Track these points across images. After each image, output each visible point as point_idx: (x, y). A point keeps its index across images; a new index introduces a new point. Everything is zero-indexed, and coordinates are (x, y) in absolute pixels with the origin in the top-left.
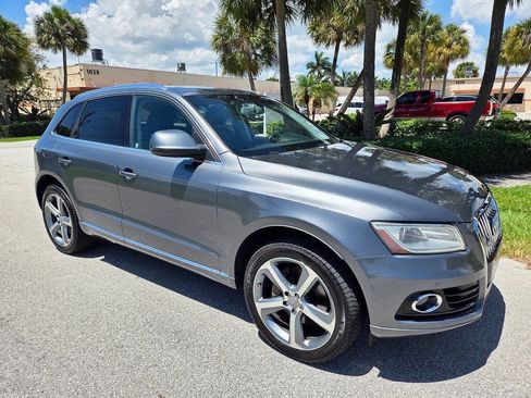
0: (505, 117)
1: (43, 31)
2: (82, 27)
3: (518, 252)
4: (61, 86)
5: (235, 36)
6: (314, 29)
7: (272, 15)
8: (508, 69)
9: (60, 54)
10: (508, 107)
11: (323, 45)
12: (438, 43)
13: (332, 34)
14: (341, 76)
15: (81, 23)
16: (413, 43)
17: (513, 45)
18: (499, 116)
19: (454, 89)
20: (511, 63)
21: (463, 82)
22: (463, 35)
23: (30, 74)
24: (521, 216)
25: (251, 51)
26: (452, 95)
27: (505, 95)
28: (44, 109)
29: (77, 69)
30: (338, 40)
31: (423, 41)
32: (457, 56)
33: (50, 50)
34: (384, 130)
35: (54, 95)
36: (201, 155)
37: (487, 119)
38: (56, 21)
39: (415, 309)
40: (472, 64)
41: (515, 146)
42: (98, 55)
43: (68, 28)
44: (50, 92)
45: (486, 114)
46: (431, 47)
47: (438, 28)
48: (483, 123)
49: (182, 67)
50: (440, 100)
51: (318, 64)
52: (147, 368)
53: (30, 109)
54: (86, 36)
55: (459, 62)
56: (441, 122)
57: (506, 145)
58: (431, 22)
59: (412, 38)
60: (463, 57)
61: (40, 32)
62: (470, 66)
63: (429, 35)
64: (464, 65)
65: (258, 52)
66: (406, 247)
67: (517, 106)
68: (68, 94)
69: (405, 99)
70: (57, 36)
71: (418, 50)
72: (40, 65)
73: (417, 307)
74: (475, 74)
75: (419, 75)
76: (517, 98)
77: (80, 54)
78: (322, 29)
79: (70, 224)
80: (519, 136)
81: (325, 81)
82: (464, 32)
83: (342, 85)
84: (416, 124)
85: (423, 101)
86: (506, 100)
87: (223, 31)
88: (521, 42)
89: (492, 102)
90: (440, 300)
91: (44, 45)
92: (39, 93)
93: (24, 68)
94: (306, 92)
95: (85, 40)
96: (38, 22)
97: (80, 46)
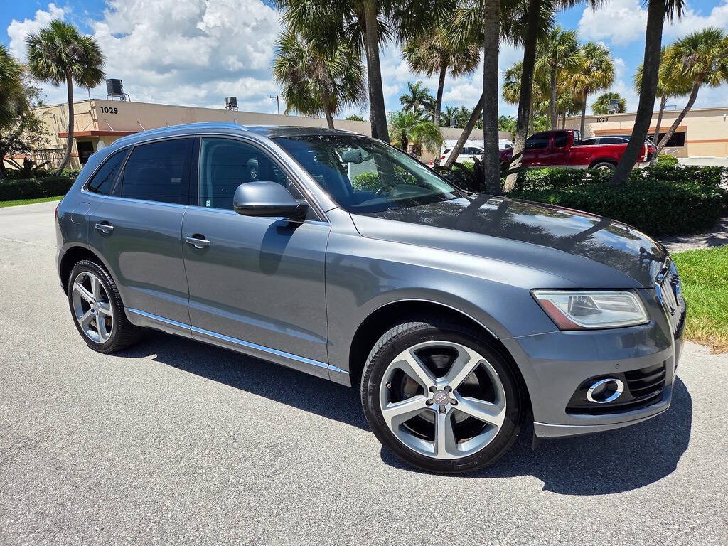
0: (664, 163)
1: (39, 55)
2: (95, 49)
3: (699, 333)
4: (65, 130)
5: (306, 60)
6: (411, 51)
7: (357, 33)
8: (664, 101)
9: (64, 85)
10: (666, 151)
11: (424, 73)
12: (573, 69)
13: (436, 58)
14: (446, 113)
15: (92, 44)
16: (541, 70)
17: (670, 70)
18: (656, 162)
19: (595, 129)
20: (668, 93)
21: (606, 119)
22: (605, 57)
23: (20, 113)
24: (698, 288)
25: (328, 81)
26: (593, 136)
27: (661, 136)
28: (39, 162)
29: (87, 107)
30: (444, 66)
31: (553, 66)
32: (598, 86)
33: (50, 81)
34: (510, 182)
35: (54, 143)
36: (299, 213)
37: (642, 166)
38: (58, 41)
39: (591, 399)
40: (617, 96)
41: (682, 200)
42: (116, 87)
43: (74, 51)
44: (50, 138)
45: (641, 160)
46: (564, 74)
47: (573, 49)
48: (639, 171)
49: (233, 102)
50: (579, 142)
51: (415, 98)
52: (239, 493)
53: (21, 162)
54: (100, 62)
55: (600, 93)
56: (583, 172)
57: (671, 199)
58: (563, 41)
59: (539, 63)
60: (605, 86)
61: (35, 56)
62: (614, 98)
63: (561, 58)
64: (606, 96)
65: (338, 81)
66: (578, 321)
67: (677, 149)
68: (75, 142)
69: (534, 142)
70: (59, 61)
71: (549, 78)
72: (34, 101)
73: (593, 396)
74: (622, 108)
75: (549, 110)
76: (678, 139)
77: (91, 85)
78: (422, 51)
79: (111, 313)
80: (686, 186)
81: (425, 120)
82: (606, 53)
83: (448, 125)
84: (552, 175)
85: (557, 145)
86: (664, 141)
87: (291, 54)
88: (680, 66)
89: (646, 145)
90: (621, 386)
91: (41, 74)
92: (33, 140)
93: (12, 106)
94: (404, 134)
95: (99, 67)
96: (33, 43)
97: (92, 75)
